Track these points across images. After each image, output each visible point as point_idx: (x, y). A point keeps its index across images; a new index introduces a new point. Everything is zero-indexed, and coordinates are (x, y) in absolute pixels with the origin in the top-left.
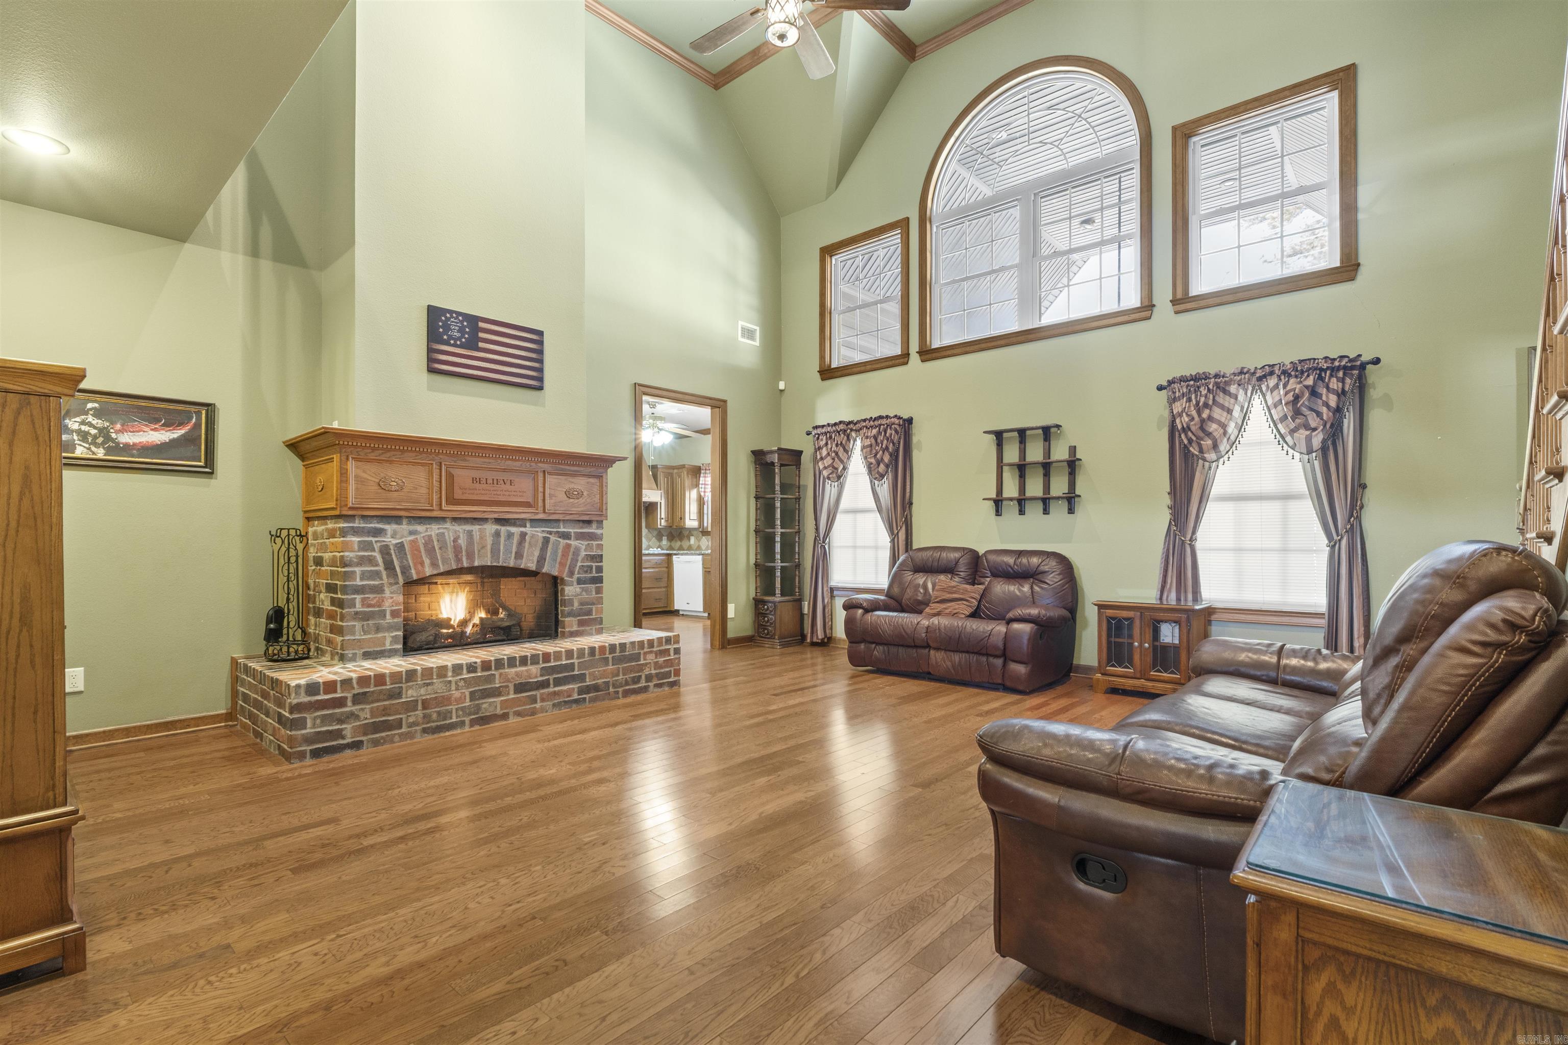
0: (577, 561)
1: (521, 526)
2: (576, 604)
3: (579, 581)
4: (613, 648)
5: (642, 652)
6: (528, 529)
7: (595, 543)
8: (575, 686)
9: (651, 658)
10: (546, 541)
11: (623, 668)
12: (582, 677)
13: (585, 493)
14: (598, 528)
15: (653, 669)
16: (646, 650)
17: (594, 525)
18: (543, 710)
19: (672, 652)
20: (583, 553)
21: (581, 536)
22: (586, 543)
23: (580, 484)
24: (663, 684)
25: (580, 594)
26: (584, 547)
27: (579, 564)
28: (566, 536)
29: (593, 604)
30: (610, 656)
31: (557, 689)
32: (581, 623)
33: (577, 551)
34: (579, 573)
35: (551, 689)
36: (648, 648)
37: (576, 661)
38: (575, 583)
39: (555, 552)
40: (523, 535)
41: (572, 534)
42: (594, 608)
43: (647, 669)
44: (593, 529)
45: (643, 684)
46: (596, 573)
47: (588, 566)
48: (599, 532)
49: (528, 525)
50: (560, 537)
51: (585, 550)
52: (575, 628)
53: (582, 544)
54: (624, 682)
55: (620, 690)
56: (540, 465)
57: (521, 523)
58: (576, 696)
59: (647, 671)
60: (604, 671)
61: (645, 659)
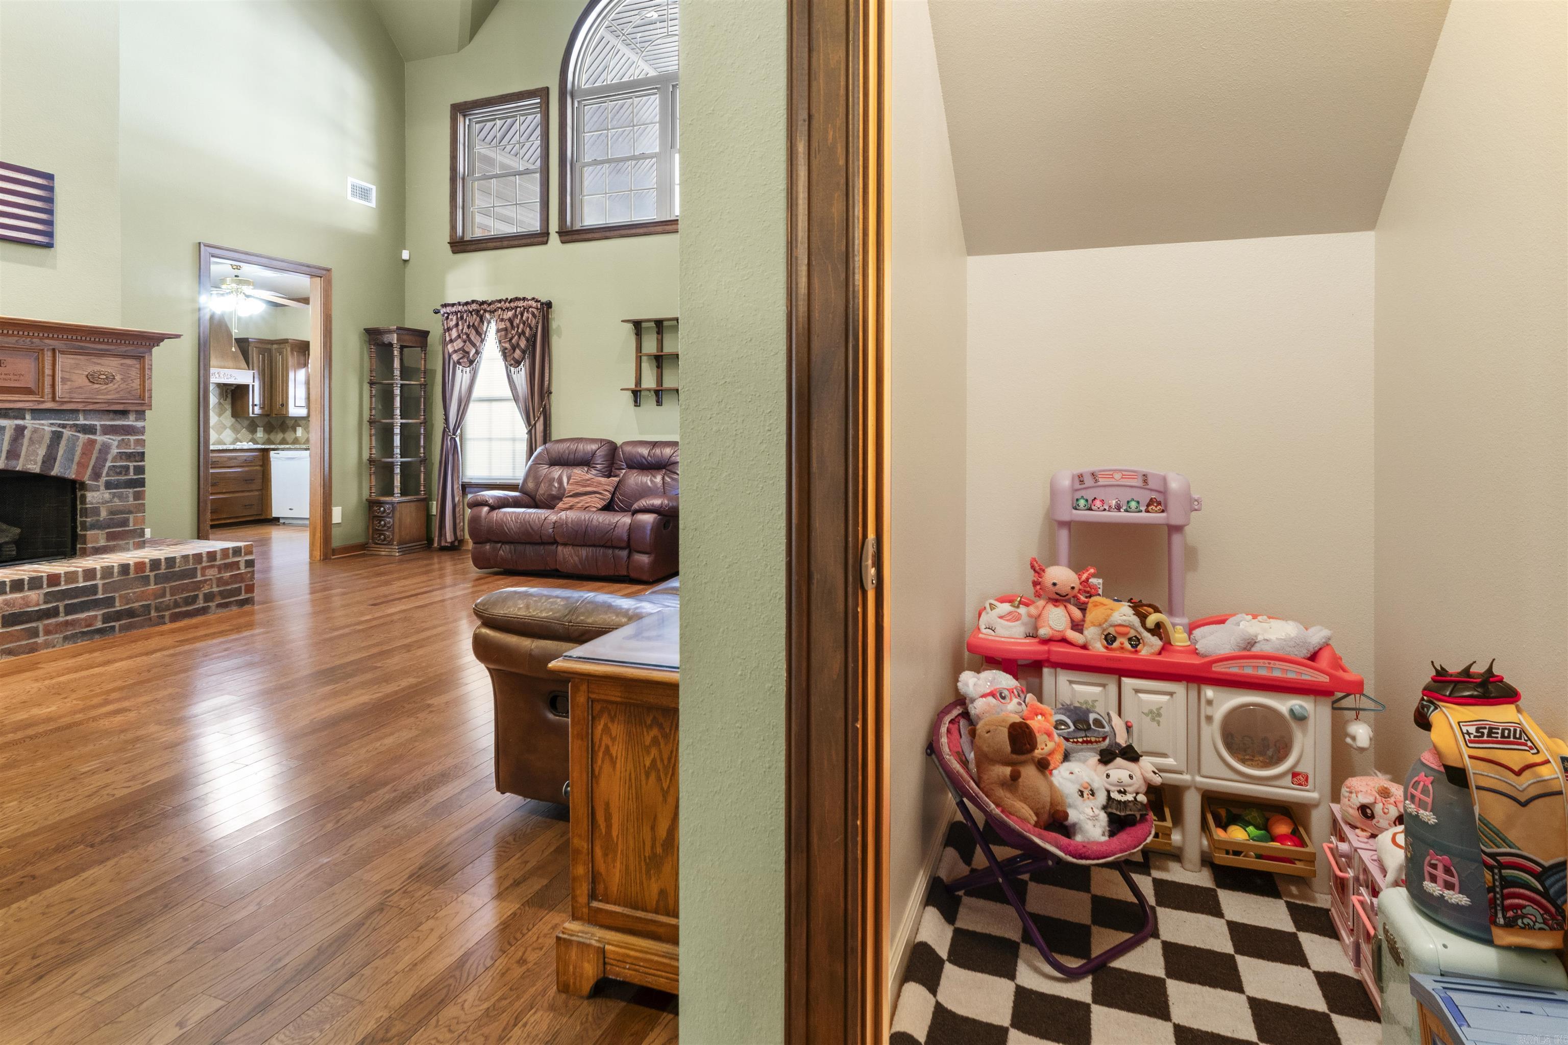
0: (106, 460)
1: (16, 418)
2: (104, 514)
3: (108, 485)
4: (155, 564)
5: (199, 567)
6: (28, 422)
7: (132, 438)
8: (99, 613)
9: (212, 573)
10: (57, 437)
11: (171, 588)
12: (109, 602)
13: (118, 378)
14: (137, 420)
15: (214, 586)
16: (204, 564)
17: (132, 417)
18: (47, 645)
19: (242, 565)
20: (115, 451)
21: (109, 430)
22: (120, 438)
23: (109, 366)
24: (230, 603)
25: (111, 501)
26: (116, 443)
27: (108, 464)
28: (90, 430)
29: (130, 512)
30: (152, 574)
31: (69, 618)
32: (111, 537)
33: (105, 449)
34: (108, 475)
35: (61, 619)
36: (208, 562)
37: (99, 582)
38: (102, 488)
39: (71, 450)
40: (20, 430)
41: (98, 428)
42: (131, 517)
43: (206, 587)
44: (130, 421)
45: (200, 604)
46: (135, 474)
47: (121, 467)
48: (139, 424)
49: (28, 416)
50: (79, 432)
51: (118, 447)
52: (102, 543)
53: (114, 441)
54: (172, 604)
55: (167, 613)
56: (47, 341)
57: (19, 414)
58: (99, 625)
59: (206, 589)
60: (143, 592)
61: (203, 575)
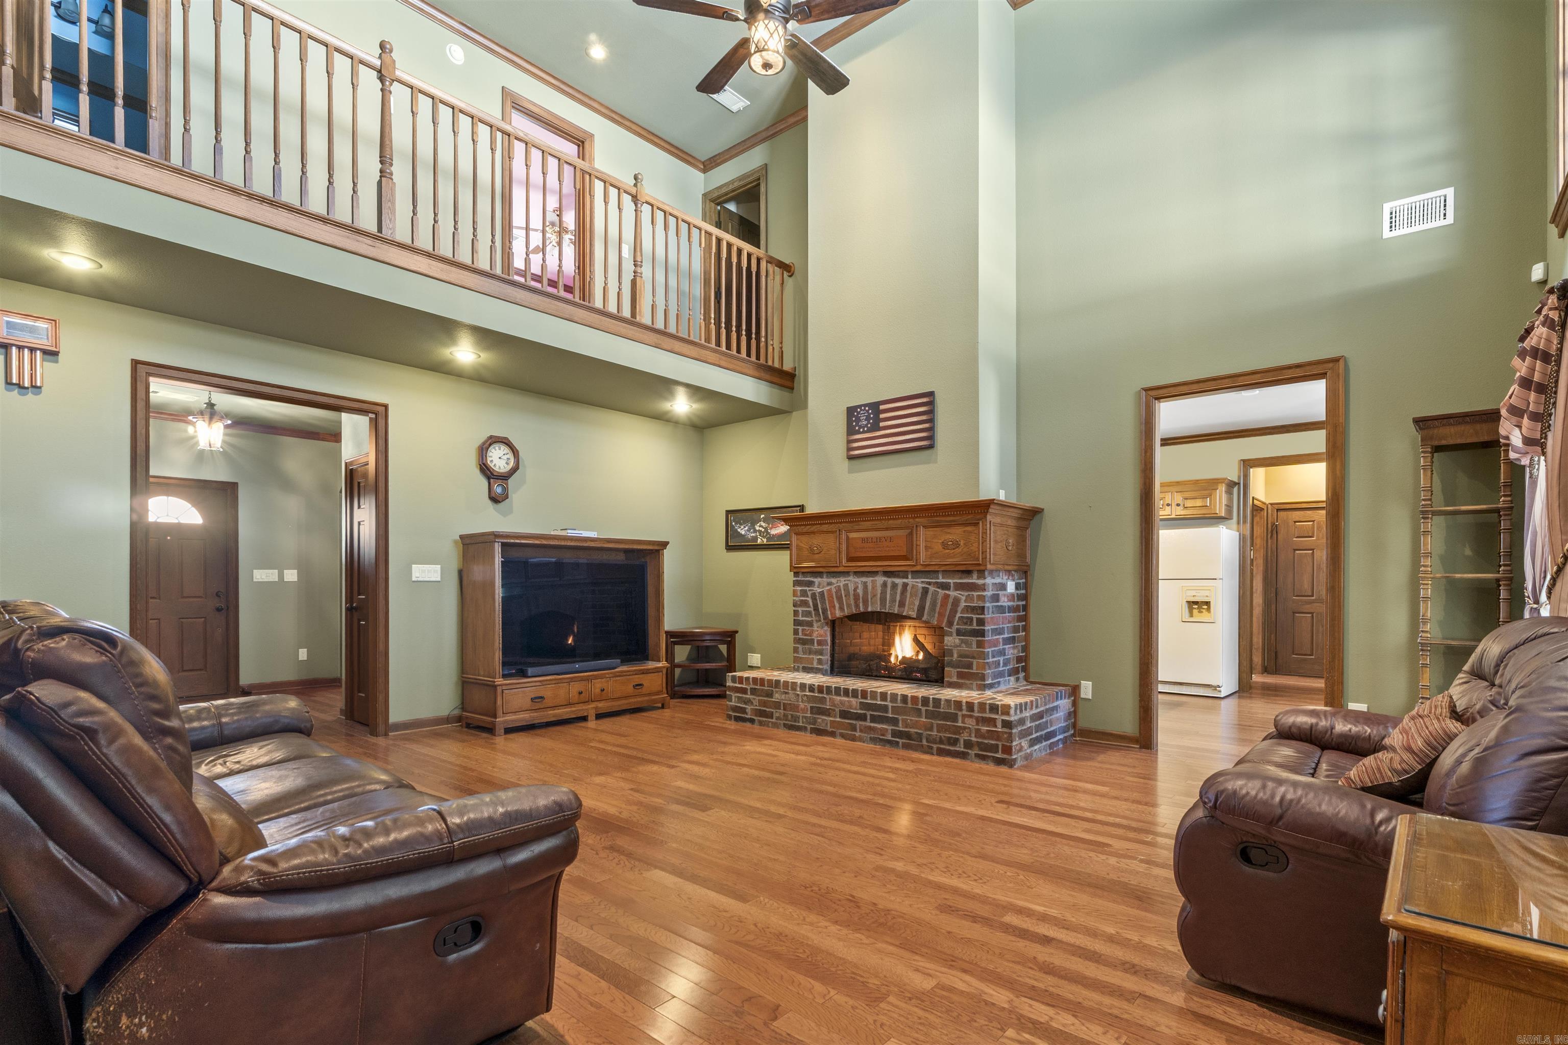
0: (956, 612)
1: (903, 577)
2: (955, 655)
3: (959, 632)
4: (925, 701)
5: (960, 713)
6: (910, 581)
7: (975, 594)
8: (890, 728)
9: (970, 723)
10: (925, 591)
11: (938, 725)
12: (894, 721)
13: (962, 543)
14: (979, 578)
15: (973, 735)
16: (964, 712)
17: (975, 575)
19: (999, 724)
20: (963, 604)
21: (960, 587)
22: (966, 594)
23: (956, 534)
24: (988, 757)
25: (960, 646)
26: (964, 598)
27: (958, 615)
28: (945, 586)
29: (974, 658)
30: (924, 709)
31: (872, 725)
32: (960, 675)
33: (956, 601)
34: (958, 624)
35: (868, 724)
36: (979, 712)
38: (955, 634)
39: (934, 604)
40: (905, 585)
41: (952, 585)
42: (975, 662)
43: (966, 734)
44: (974, 579)
45: (960, 748)
46: (977, 625)
47: (967, 618)
48: (980, 582)
49: (910, 576)
50: (939, 588)
51: (965, 601)
52: (955, 679)
53: (962, 595)
54: (938, 739)
55: (935, 746)
56: (917, 520)
57: (904, 575)
58: (889, 737)
59: (965, 736)
60: (917, 721)
61: (963, 722)
